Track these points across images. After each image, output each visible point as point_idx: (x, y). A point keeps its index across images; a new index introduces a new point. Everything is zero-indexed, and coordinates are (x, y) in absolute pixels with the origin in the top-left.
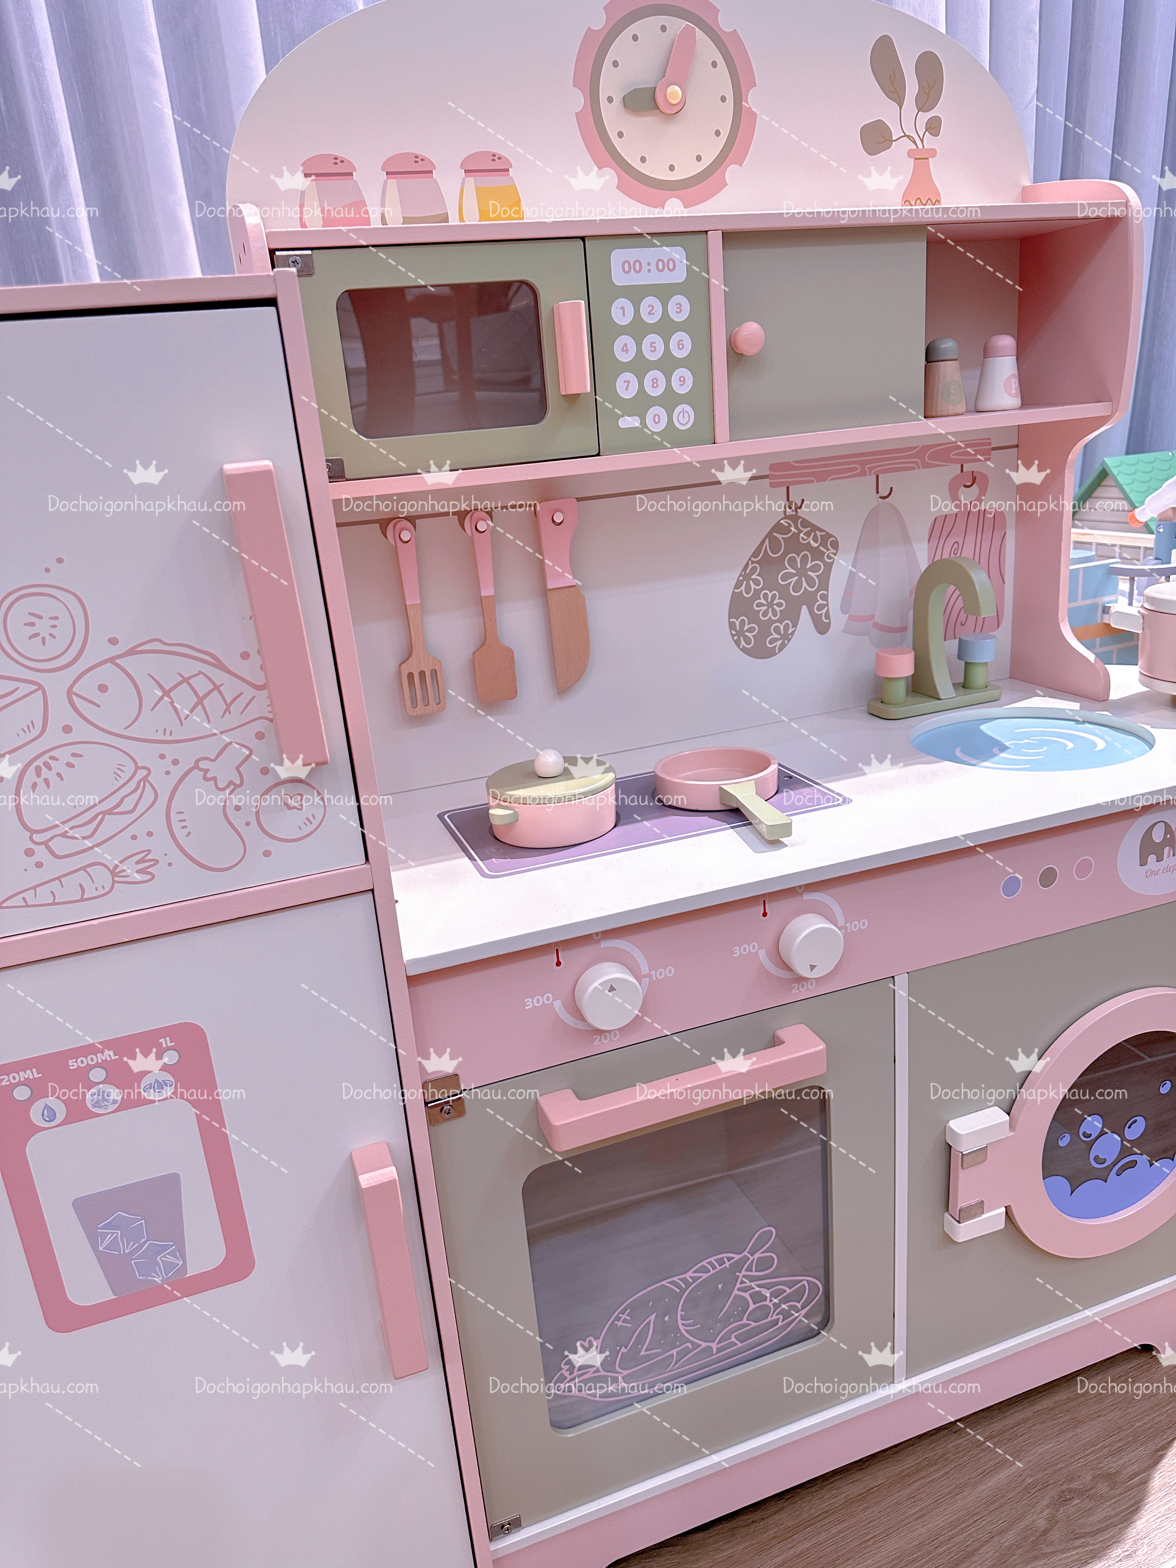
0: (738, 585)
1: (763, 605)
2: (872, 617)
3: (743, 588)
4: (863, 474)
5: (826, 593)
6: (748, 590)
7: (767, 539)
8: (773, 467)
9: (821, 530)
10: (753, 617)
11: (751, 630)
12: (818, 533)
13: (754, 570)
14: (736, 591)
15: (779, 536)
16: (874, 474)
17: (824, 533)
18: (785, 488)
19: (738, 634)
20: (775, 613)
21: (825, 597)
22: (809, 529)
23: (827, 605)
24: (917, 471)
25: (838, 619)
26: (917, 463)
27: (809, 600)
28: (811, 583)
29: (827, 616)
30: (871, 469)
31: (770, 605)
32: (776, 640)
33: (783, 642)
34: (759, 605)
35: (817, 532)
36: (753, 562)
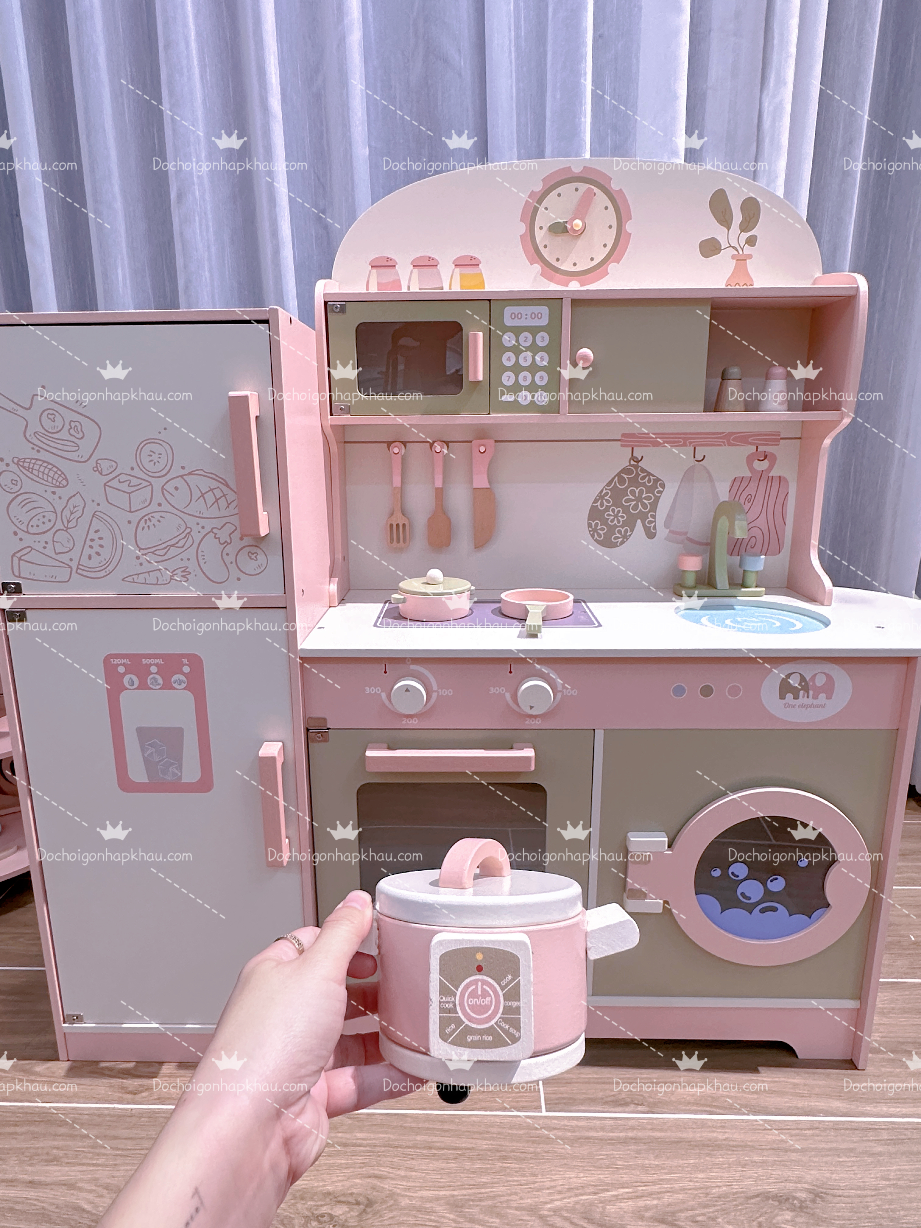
0: (596, 501)
1: (611, 515)
2: (686, 533)
3: (599, 503)
4: (685, 445)
5: (654, 514)
6: (602, 505)
7: (617, 478)
8: (624, 435)
10: (605, 522)
11: (603, 529)
12: (652, 477)
13: (607, 494)
14: (594, 504)
15: (625, 476)
16: (693, 446)
17: (656, 478)
18: (631, 448)
19: (593, 531)
20: (619, 522)
22: (646, 474)
24: (723, 448)
25: (662, 532)
26: (724, 442)
27: (643, 517)
28: (644, 506)
30: (690, 443)
31: (616, 516)
32: (618, 538)
33: (623, 540)
34: (609, 515)
36: (607, 489)
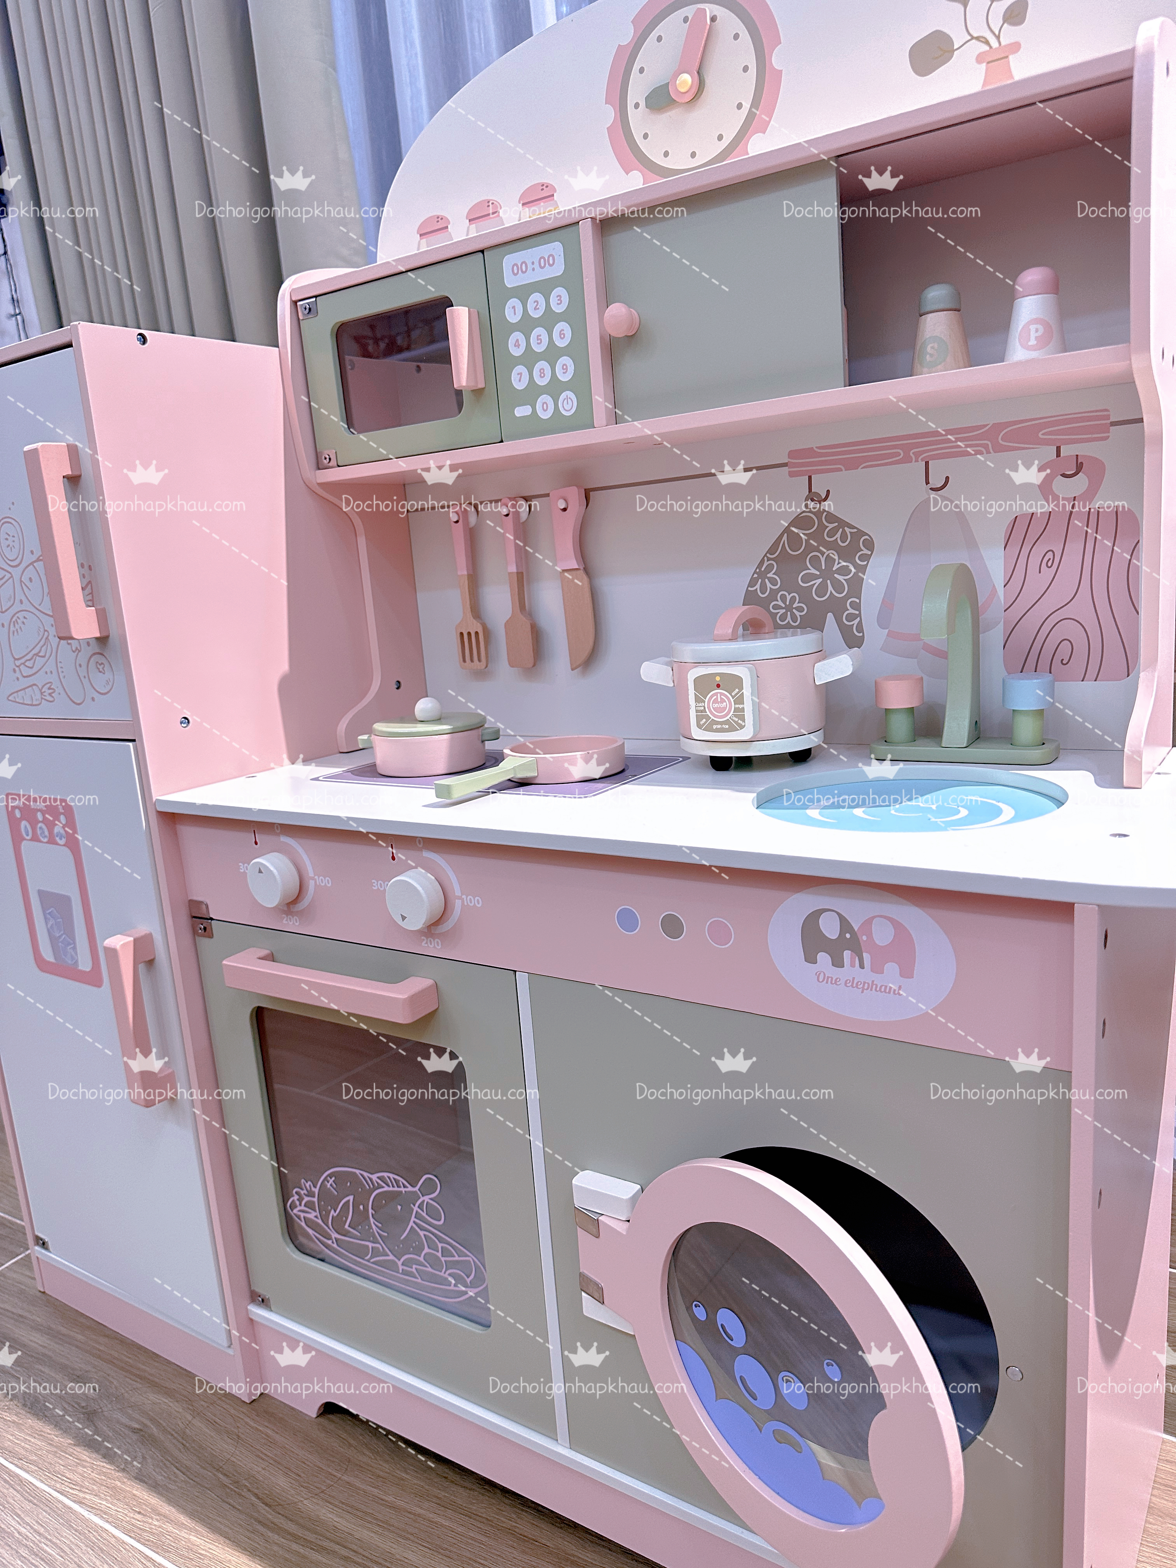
1: (781, 608)
2: (919, 635)
3: (758, 586)
4: (907, 460)
5: (858, 601)
6: (763, 589)
7: (786, 534)
8: (792, 454)
9: (851, 527)
12: (847, 530)
13: (770, 567)
14: (749, 589)
15: (800, 532)
16: (922, 460)
17: (855, 530)
18: (806, 478)
20: (794, 618)
21: (857, 606)
22: (837, 524)
23: (860, 615)
24: (985, 456)
25: (875, 634)
26: (986, 447)
27: (836, 607)
28: (838, 586)
29: (860, 628)
30: (919, 455)
31: (789, 608)
34: (776, 607)
35: (846, 528)
36: (769, 559)
